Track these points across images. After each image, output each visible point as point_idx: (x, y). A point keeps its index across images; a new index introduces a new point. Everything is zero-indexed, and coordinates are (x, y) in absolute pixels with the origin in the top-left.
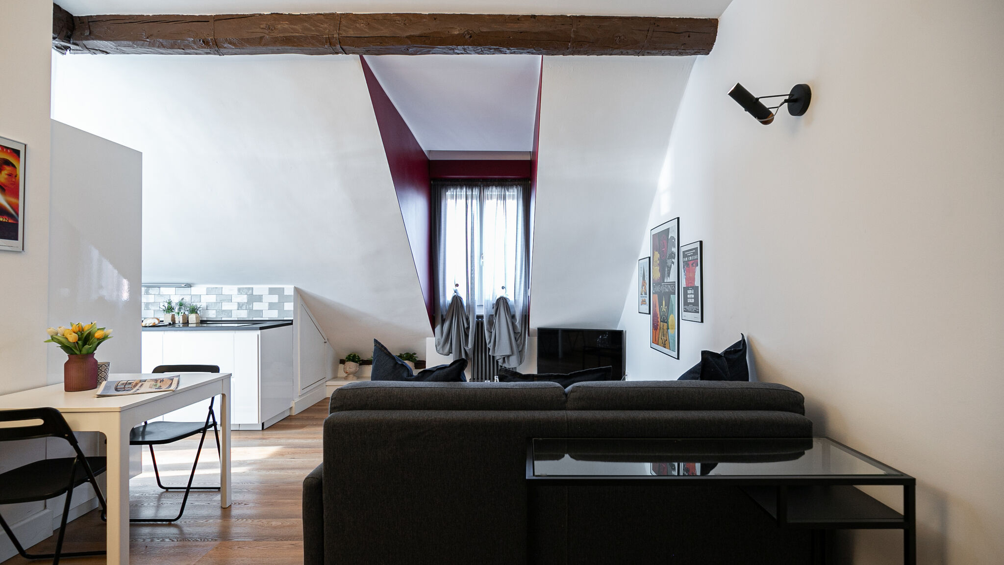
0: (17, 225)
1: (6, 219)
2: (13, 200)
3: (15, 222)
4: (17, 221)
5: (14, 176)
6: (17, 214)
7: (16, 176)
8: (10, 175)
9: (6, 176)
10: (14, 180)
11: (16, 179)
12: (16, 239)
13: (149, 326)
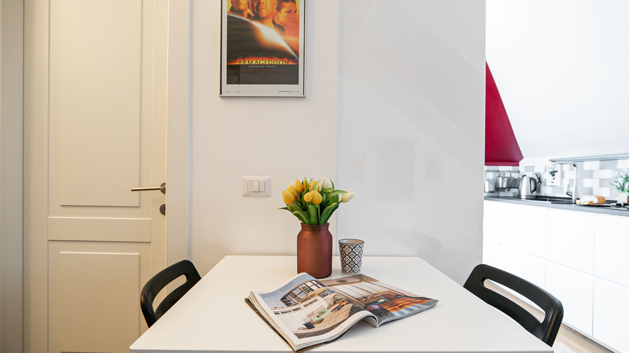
0: (297, 66)
1: (285, 61)
2: (292, 39)
3: (295, 64)
4: (298, 62)
5: (293, 11)
6: (298, 56)
7: (296, 12)
8: (289, 12)
9: (285, 14)
10: (293, 16)
11: (295, 15)
12: (297, 83)
13: (584, 206)
